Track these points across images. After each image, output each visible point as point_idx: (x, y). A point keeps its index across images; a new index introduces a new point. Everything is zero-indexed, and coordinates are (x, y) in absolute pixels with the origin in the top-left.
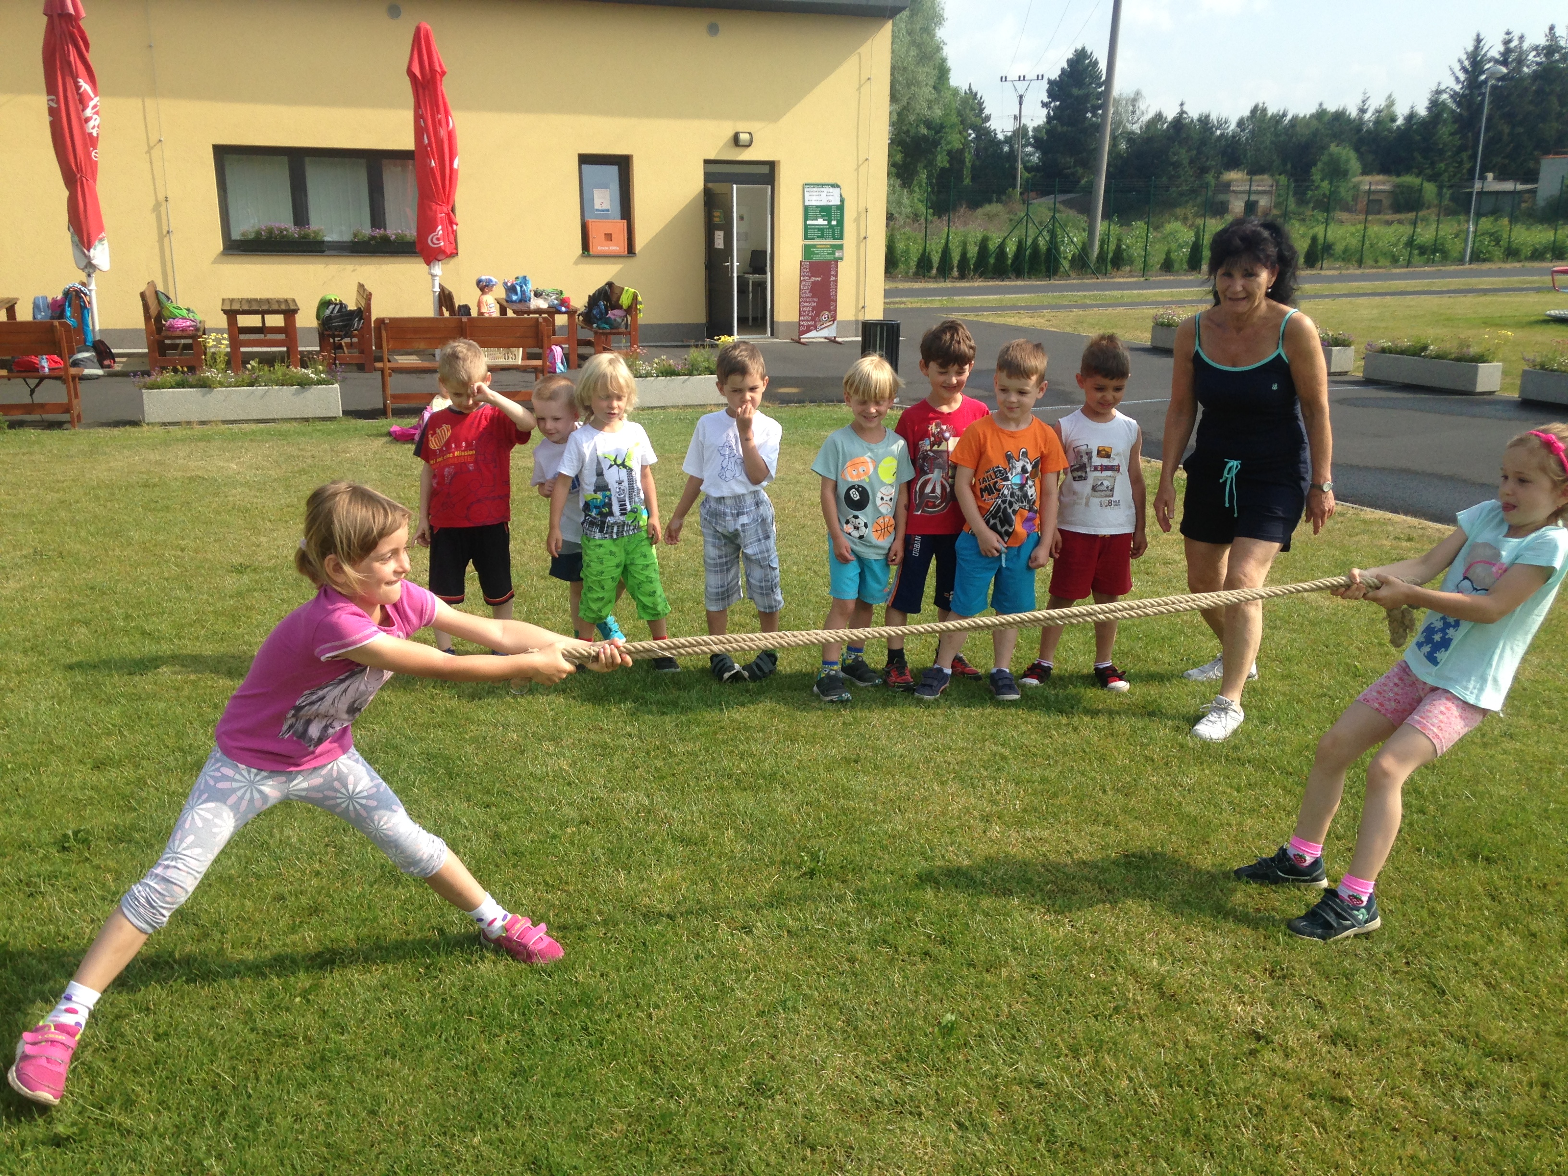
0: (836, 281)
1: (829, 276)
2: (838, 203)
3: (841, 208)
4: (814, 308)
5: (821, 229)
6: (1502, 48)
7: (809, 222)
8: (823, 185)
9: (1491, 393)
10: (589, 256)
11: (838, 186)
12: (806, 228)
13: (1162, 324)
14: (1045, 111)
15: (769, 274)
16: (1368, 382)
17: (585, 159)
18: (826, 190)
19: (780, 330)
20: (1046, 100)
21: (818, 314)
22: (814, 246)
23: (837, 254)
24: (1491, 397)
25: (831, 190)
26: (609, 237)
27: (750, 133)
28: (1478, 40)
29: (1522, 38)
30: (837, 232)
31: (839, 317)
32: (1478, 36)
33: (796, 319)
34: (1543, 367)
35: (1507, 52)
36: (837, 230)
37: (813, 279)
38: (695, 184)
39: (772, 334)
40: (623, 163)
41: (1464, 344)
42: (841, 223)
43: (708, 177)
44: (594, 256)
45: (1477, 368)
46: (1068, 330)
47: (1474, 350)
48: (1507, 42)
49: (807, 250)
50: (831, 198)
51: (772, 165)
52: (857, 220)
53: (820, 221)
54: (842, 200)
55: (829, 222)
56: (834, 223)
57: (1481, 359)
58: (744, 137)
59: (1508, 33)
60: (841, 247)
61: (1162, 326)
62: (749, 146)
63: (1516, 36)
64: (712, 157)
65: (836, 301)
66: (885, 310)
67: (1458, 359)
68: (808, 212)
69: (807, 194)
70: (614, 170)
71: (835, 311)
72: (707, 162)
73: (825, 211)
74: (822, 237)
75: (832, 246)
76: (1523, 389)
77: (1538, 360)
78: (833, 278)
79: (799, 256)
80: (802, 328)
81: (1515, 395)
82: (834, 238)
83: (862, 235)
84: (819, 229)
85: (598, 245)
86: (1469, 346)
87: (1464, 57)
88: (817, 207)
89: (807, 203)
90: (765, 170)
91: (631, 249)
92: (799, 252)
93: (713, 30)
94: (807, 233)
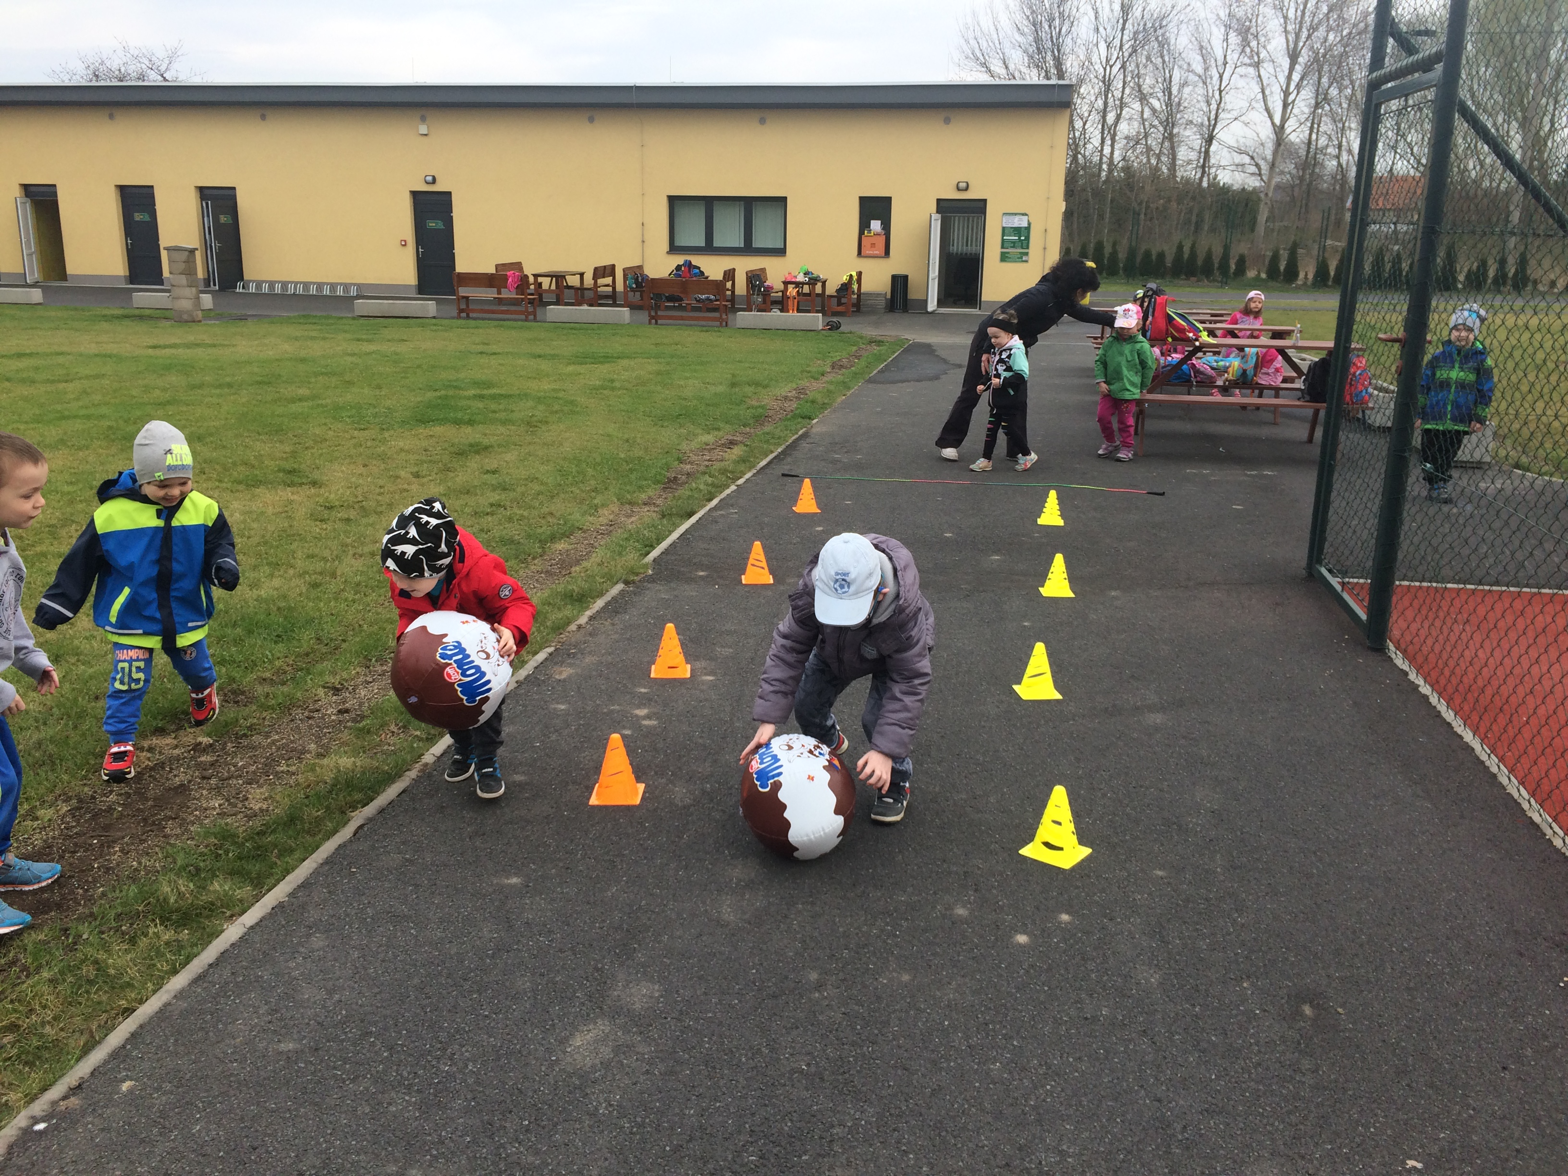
2: (1026, 225)
3: (1028, 229)
5: (1012, 241)
7: (1005, 238)
8: (1014, 214)
10: (859, 254)
11: (1026, 215)
12: (1003, 241)
15: (980, 271)
17: (864, 200)
18: (1018, 217)
22: (1008, 253)
23: (1024, 259)
25: (1022, 217)
26: (874, 246)
27: (967, 183)
30: (1025, 243)
38: (932, 214)
39: (980, 309)
40: (886, 202)
42: (1028, 238)
43: (942, 209)
44: (864, 257)
49: (1003, 255)
50: (1021, 222)
51: (984, 201)
52: (1039, 237)
53: (1013, 237)
54: (1029, 224)
55: (1020, 236)
56: (1023, 236)
58: (963, 185)
60: (1027, 254)
62: (967, 189)
64: (941, 197)
68: (1005, 231)
69: (1005, 220)
70: (881, 206)
72: (937, 200)
73: (1017, 230)
74: (1013, 247)
75: (1021, 253)
82: (1022, 248)
83: (1043, 246)
85: (867, 250)
88: (1012, 228)
89: (1005, 226)
90: (981, 204)
91: (887, 253)
92: (998, 257)
93: (947, 121)
94: (1003, 244)
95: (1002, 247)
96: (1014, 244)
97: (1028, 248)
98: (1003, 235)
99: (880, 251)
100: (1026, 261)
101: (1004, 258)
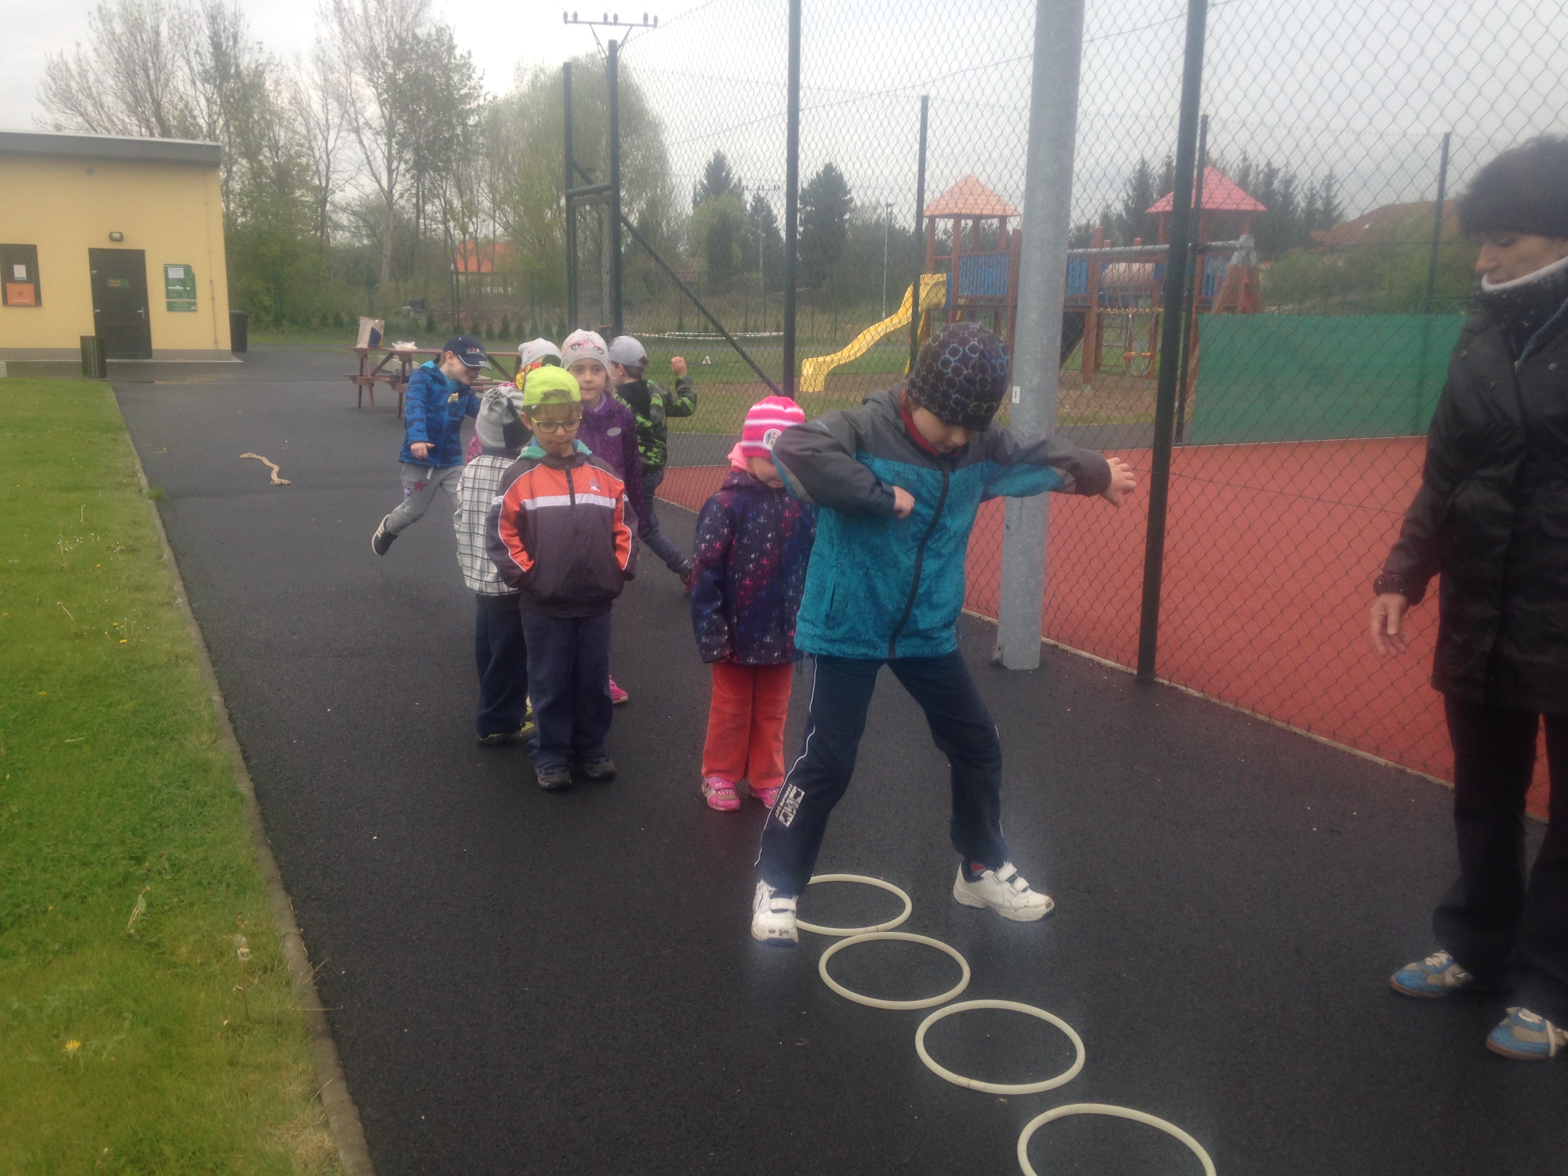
2: (190, 277)
3: (192, 280)
5: (177, 291)
7: (169, 288)
8: (178, 266)
10: (7, 305)
11: (189, 267)
12: (168, 291)
19: (156, 354)
22: (175, 303)
23: (192, 308)
26: (21, 294)
27: (121, 234)
30: (192, 294)
36: (191, 290)
38: (84, 263)
39: (151, 357)
40: (31, 250)
42: (193, 288)
43: (93, 259)
44: (10, 306)
49: (170, 305)
51: (142, 253)
52: (206, 287)
53: (178, 287)
54: (193, 276)
55: (185, 288)
56: (188, 289)
58: (117, 236)
60: (195, 304)
62: (121, 239)
64: (95, 247)
68: (168, 281)
69: (167, 271)
72: (91, 250)
73: (181, 281)
74: (180, 297)
75: (188, 303)
82: (189, 298)
83: (210, 297)
85: (14, 299)
88: (175, 279)
89: (168, 276)
90: (136, 255)
91: (39, 302)
92: (164, 306)
93: (90, 172)
94: (169, 294)
95: (168, 296)
96: (179, 294)
97: (195, 297)
98: (167, 285)
99: (29, 298)
100: (195, 311)
101: (171, 307)
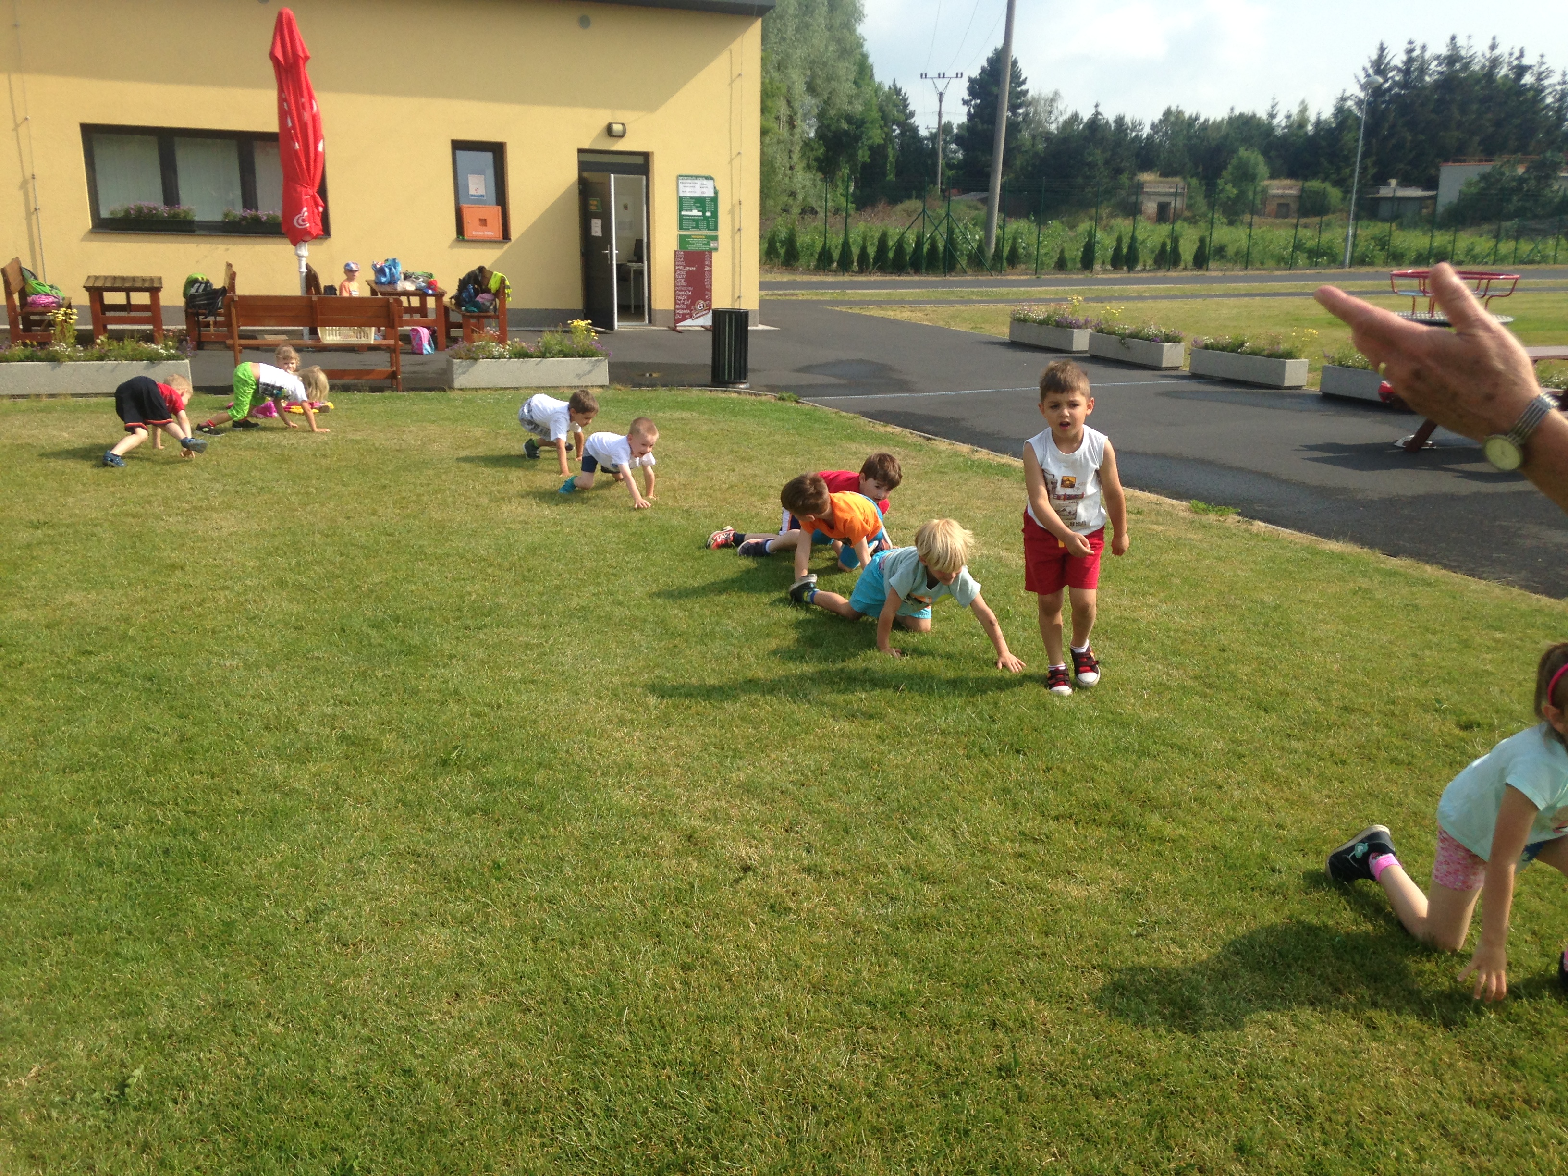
0: (710, 271)
1: (703, 266)
2: (712, 195)
3: (715, 200)
4: (689, 297)
5: (696, 220)
6: (1404, 58)
7: (683, 213)
8: (697, 177)
9: (1299, 387)
10: (463, 240)
11: (711, 178)
12: (681, 218)
13: (1019, 320)
14: (965, 109)
15: (646, 263)
16: (1195, 376)
17: (458, 146)
18: (699, 182)
19: (657, 317)
20: (967, 97)
21: (693, 303)
22: (689, 236)
23: (712, 245)
24: (1298, 391)
25: (705, 182)
26: (483, 222)
27: (623, 124)
28: (1382, 49)
29: (1424, 47)
30: (712, 223)
31: (713, 307)
32: (1382, 44)
33: (671, 307)
34: (1340, 364)
35: (1410, 61)
36: (712, 221)
37: (688, 268)
38: (570, 174)
39: (650, 321)
40: (497, 150)
41: (1275, 341)
42: (715, 214)
43: (583, 166)
44: (468, 241)
45: (1284, 364)
46: (941, 324)
47: (1283, 347)
48: (1410, 51)
49: (682, 240)
50: (705, 190)
51: (649, 156)
52: (732, 212)
53: (695, 212)
54: (716, 193)
55: (704, 213)
56: (708, 214)
57: (1289, 355)
58: (617, 128)
59: (1411, 43)
60: (715, 238)
61: (1019, 321)
62: (622, 136)
63: (1418, 45)
64: (586, 146)
65: (710, 290)
66: (760, 301)
67: (1270, 356)
68: (682, 203)
69: (681, 186)
70: (488, 156)
71: (710, 300)
72: (581, 151)
73: (700, 202)
74: (697, 227)
75: (707, 237)
76: (1322, 384)
77: (1336, 356)
78: (707, 268)
79: (674, 245)
80: (678, 317)
81: (1316, 389)
82: (709, 229)
83: (737, 228)
84: (694, 220)
85: (473, 230)
86: (1279, 343)
87: (1368, 65)
88: (692, 198)
89: (681, 194)
90: (640, 160)
91: (506, 236)
92: (672, 243)
93: (585, 22)
94: (682, 222)
95: (681, 227)
96: (696, 223)
97: (716, 229)
98: (681, 209)
99: (493, 231)
100: (715, 249)
